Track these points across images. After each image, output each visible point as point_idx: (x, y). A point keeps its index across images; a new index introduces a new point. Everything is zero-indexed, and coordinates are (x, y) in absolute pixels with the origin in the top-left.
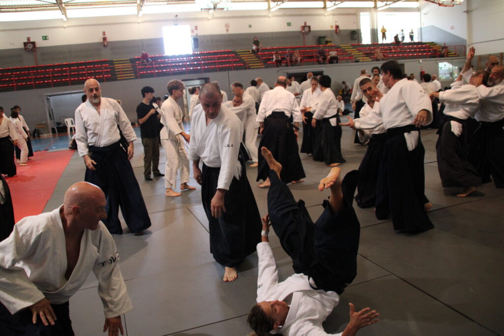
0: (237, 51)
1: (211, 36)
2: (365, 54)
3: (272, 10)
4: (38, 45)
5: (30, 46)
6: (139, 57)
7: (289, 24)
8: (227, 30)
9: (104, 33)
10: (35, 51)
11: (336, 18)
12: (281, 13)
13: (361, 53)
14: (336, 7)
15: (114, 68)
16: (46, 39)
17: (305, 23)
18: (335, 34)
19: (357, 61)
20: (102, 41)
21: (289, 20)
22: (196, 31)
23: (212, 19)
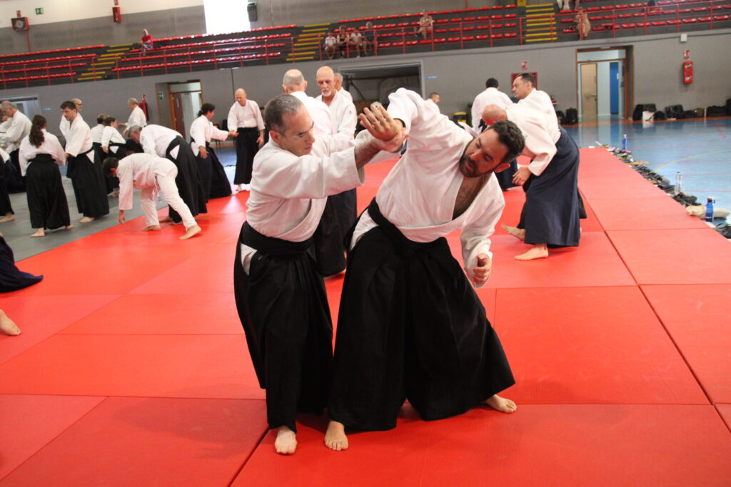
0: (305, 26)
5: (20, 24)
9: (116, 2)
10: (27, 30)
13: (554, 23)
15: (95, 60)
16: (40, 13)
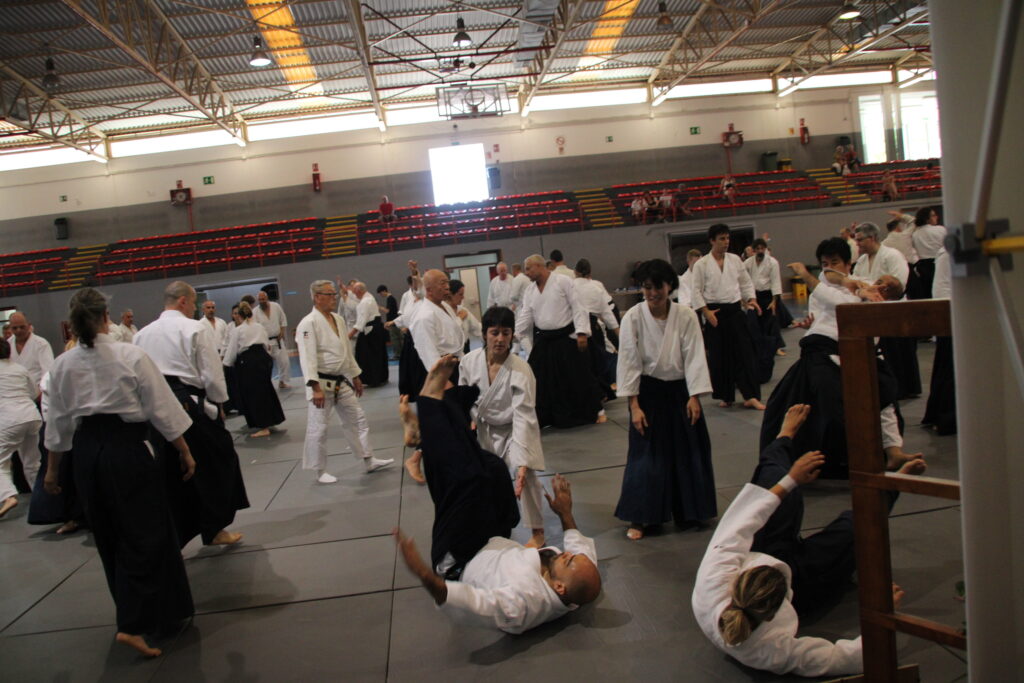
0: (576, 192)
1: (527, 163)
2: (858, 187)
3: (655, 104)
4: (195, 194)
5: (182, 197)
6: (376, 211)
7: (694, 131)
8: (561, 149)
9: (315, 167)
10: (190, 205)
11: (802, 112)
12: (677, 108)
13: (852, 186)
14: (795, 88)
15: (322, 234)
16: (210, 182)
17: (731, 127)
18: (800, 146)
19: (838, 204)
20: (311, 181)
21: (695, 121)
22: (497, 154)
23: (529, 129)
